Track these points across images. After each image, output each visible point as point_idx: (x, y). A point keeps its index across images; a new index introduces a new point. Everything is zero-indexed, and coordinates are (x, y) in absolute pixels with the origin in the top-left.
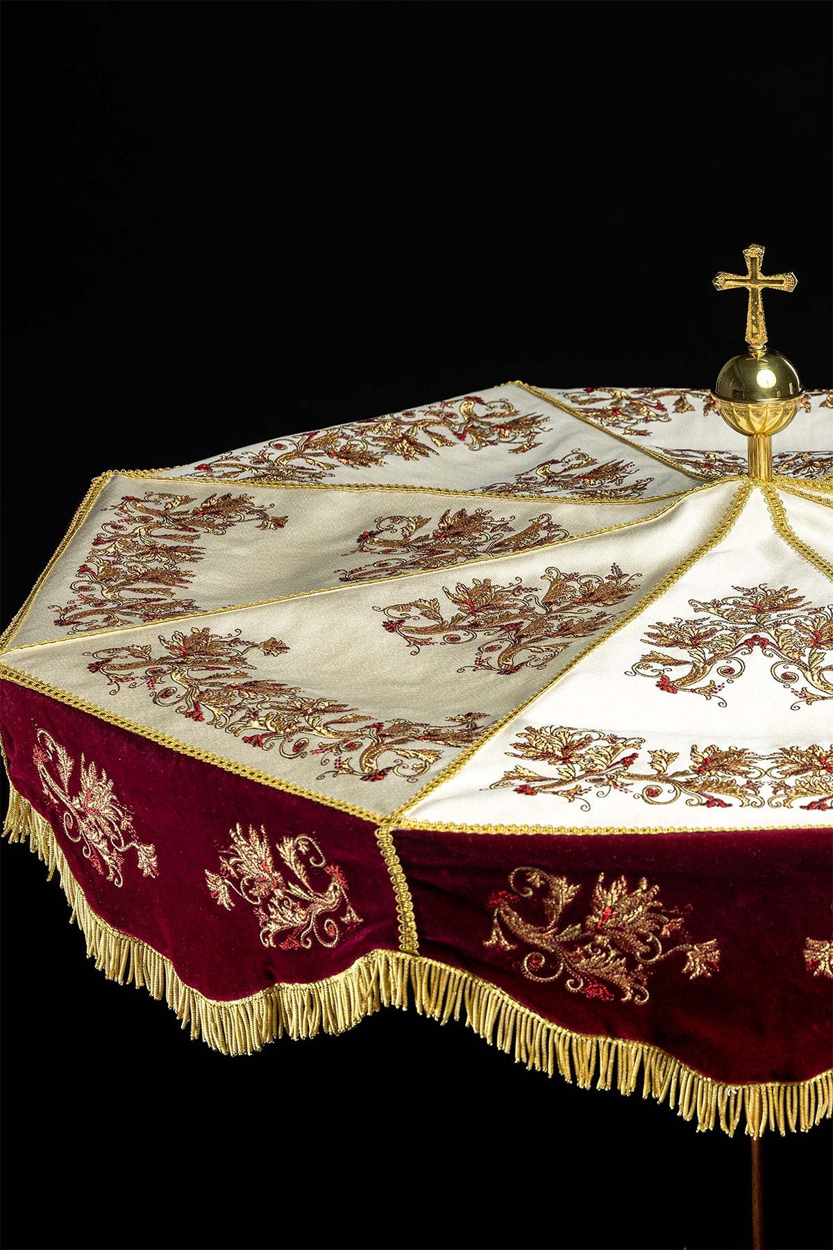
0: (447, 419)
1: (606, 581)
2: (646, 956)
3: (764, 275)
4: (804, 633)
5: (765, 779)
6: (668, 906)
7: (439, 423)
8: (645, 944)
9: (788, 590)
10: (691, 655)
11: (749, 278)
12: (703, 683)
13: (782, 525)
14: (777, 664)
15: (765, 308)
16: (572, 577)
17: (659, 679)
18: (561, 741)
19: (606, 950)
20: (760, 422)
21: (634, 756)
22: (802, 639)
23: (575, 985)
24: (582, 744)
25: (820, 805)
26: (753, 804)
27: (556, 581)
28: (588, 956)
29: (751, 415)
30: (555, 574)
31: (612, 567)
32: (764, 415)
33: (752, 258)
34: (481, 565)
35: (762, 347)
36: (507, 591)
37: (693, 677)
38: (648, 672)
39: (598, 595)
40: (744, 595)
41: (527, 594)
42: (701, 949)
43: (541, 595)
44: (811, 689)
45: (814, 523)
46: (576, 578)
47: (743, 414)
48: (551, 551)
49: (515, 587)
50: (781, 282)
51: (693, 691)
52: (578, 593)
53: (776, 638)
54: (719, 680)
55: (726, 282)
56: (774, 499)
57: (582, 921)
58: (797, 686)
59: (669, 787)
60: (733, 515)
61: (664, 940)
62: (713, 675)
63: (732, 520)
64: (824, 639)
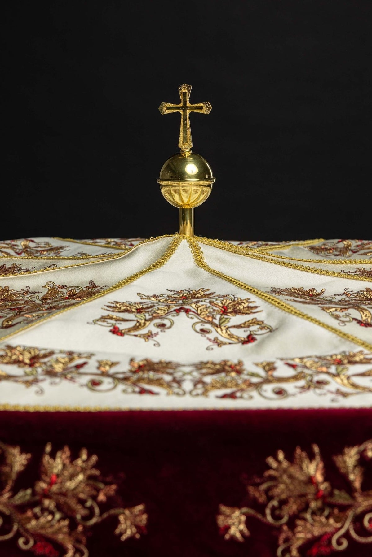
0: (12, 247)
1: (85, 289)
2: (86, 518)
3: (191, 104)
4: (216, 307)
5: (188, 377)
6: (104, 474)
7: (8, 248)
8: (84, 507)
9: (204, 289)
10: (136, 317)
11: (181, 106)
12: (144, 331)
13: (200, 261)
14: (197, 323)
15: (191, 125)
16: (63, 287)
17: (112, 328)
18: (30, 353)
19: (52, 513)
20: (187, 197)
21: (85, 363)
22: (214, 310)
23: (26, 543)
24: (45, 356)
25: (232, 396)
26: (178, 394)
27: (52, 289)
28: (37, 517)
29: (182, 192)
30: (52, 285)
31: (90, 282)
32: (189, 192)
33: (183, 93)
34: (5, 279)
35: (189, 150)
36: (19, 293)
37: (136, 328)
38: (105, 324)
39: (79, 295)
40: (175, 293)
41: (32, 294)
42: (131, 513)
43: (41, 295)
44: (221, 339)
45: (220, 260)
46: (66, 288)
47: (177, 191)
48: (51, 273)
49: (25, 291)
50: (201, 108)
51: (136, 336)
52: (65, 295)
53: (196, 309)
54: (155, 330)
55: (167, 109)
56: (195, 246)
57: (32, 486)
58: (212, 336)
59: (110, 380)
60: (169, 254)
61: (101, 505)
62: (151, 327)
63: (168, 257)
64: (229, 310)
